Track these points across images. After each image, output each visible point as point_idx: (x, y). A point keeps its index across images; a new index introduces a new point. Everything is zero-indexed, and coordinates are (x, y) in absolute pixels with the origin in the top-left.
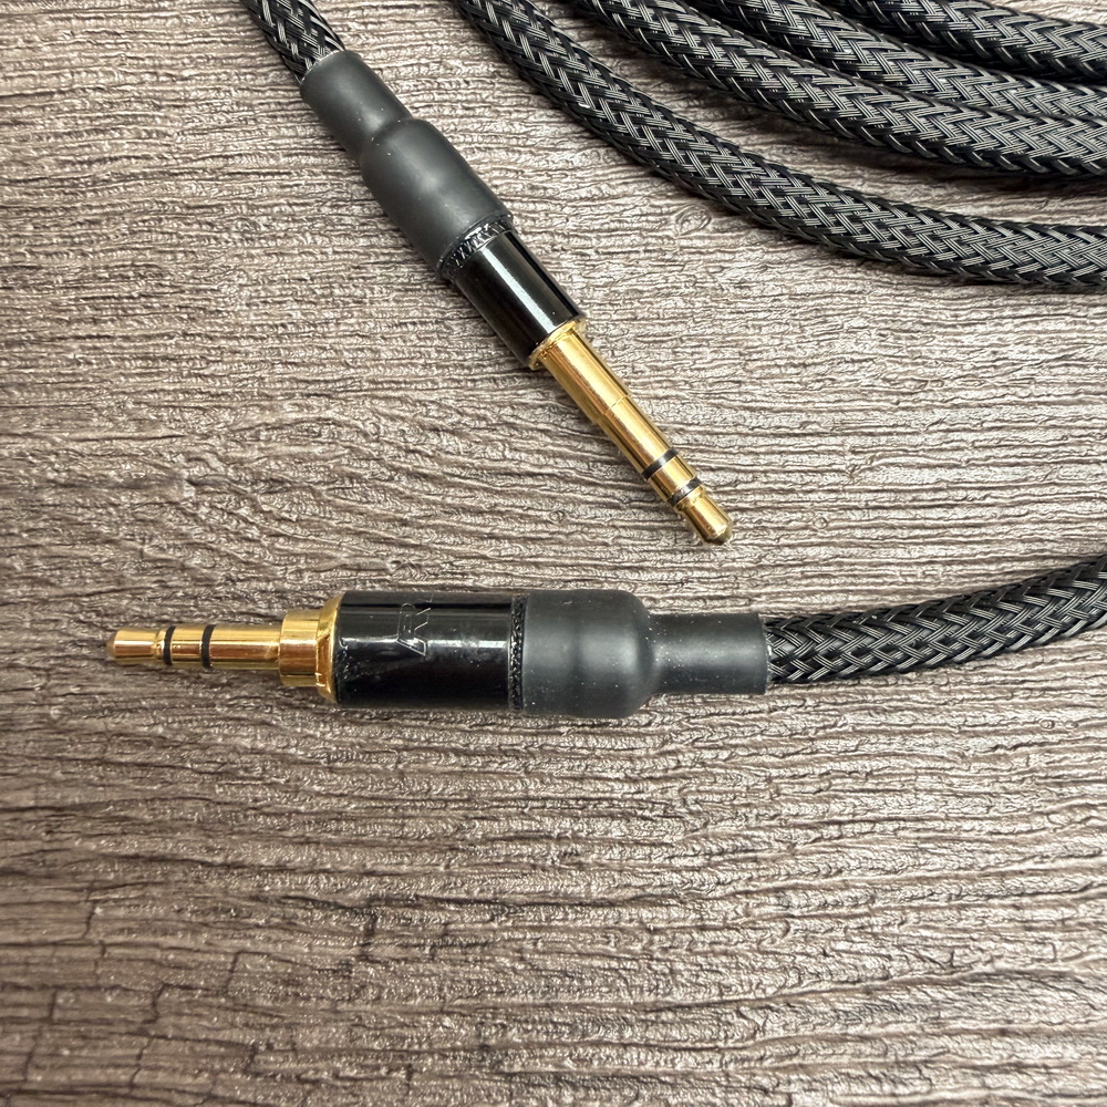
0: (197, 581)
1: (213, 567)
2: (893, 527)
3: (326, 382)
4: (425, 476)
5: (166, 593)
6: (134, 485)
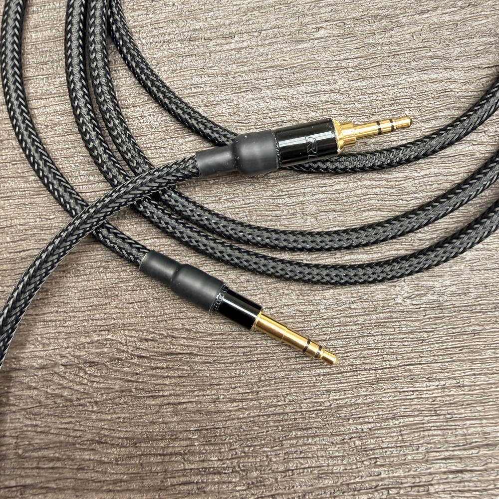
0: (67, 400)
1: (72, 395)
2: (305, 364)
3: (107, 325)
4: (143, 357)
5: (56, 405)
6: (43, 367)
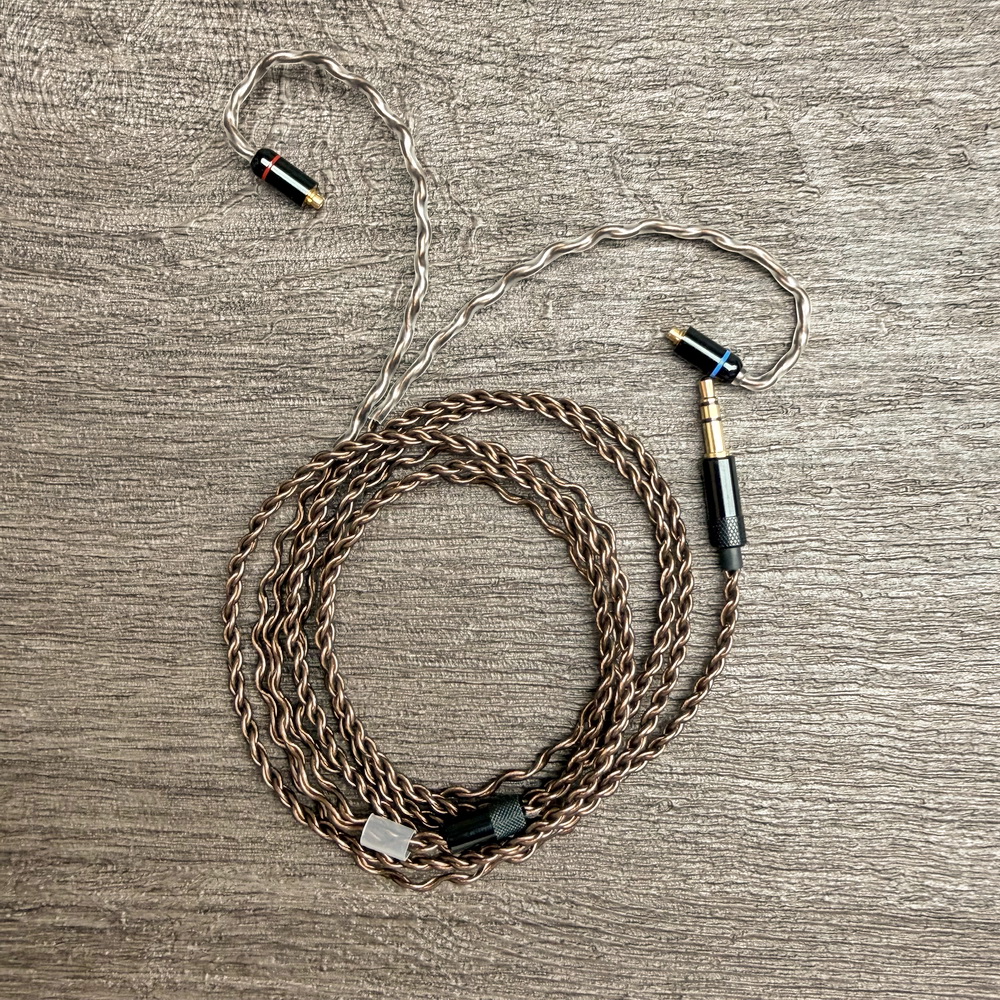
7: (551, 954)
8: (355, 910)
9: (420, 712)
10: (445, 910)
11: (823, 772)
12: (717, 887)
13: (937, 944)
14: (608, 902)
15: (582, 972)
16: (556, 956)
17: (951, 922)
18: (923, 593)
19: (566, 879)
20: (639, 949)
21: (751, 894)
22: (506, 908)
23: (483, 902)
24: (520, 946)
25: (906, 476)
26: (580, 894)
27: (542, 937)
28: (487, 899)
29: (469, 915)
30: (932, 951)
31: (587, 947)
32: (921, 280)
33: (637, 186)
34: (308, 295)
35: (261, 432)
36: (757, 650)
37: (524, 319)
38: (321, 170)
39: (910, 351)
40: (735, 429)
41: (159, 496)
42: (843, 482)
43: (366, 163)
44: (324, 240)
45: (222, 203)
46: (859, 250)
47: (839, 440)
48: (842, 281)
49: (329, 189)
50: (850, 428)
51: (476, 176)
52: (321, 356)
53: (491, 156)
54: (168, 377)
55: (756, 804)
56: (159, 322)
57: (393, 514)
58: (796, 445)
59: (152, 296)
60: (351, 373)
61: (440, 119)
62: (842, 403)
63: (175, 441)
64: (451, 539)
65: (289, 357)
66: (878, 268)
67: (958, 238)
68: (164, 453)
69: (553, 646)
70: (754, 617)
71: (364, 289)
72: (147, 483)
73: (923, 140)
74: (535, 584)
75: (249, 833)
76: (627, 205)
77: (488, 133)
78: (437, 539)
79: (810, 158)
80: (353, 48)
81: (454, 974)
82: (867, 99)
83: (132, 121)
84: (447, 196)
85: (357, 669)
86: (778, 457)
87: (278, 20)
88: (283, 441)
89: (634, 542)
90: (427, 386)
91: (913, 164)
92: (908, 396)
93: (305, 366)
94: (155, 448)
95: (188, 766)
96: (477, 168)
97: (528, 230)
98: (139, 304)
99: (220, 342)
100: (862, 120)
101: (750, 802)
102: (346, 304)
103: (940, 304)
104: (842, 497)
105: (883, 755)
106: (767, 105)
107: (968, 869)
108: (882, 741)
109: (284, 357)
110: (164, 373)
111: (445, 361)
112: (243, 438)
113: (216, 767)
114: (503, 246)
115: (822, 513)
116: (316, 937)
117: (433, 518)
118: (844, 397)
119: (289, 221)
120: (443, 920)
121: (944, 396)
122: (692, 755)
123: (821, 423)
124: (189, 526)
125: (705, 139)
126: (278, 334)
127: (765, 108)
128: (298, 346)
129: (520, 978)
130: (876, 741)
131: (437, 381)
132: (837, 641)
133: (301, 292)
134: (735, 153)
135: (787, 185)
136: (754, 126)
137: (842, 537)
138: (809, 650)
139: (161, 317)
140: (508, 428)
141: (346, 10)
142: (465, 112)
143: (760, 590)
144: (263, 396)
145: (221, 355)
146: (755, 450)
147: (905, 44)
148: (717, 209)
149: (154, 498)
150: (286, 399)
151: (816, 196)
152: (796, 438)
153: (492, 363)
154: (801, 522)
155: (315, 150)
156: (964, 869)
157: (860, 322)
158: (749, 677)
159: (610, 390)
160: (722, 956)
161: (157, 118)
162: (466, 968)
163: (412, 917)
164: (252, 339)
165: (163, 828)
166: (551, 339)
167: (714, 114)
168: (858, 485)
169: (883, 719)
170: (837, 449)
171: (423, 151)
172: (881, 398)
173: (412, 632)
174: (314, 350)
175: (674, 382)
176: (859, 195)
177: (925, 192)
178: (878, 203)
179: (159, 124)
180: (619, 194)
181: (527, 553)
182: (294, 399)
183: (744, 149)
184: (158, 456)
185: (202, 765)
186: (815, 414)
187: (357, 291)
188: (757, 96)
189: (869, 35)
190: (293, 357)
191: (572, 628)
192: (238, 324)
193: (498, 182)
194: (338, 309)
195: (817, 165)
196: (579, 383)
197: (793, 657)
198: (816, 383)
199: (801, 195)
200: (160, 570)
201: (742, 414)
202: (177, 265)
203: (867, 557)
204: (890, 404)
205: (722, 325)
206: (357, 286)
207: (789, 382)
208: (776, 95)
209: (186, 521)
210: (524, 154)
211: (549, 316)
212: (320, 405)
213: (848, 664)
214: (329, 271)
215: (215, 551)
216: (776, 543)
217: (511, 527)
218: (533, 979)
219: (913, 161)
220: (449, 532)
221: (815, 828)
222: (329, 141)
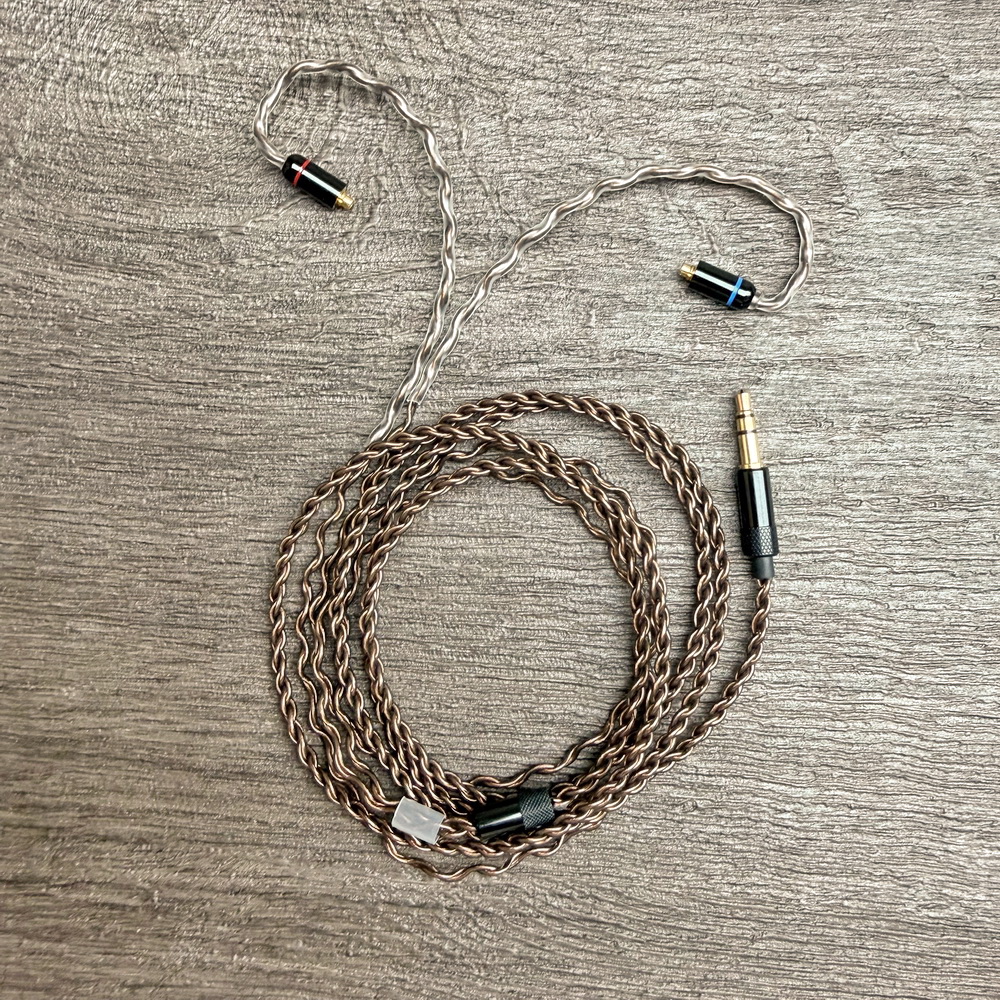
7: (573, 948)
8: (383, 897)
9: (453, 706)
10: (470, 901)
11: (846, 779)
12: (739, 888)
13: (953, 952)
14: (631, 899)
15: (603, 966)
16: (578, 950)
17: (968, 931)
18: (948, 607)
19: (590, 875)
20: (660, 946)
21: (772, 896)
22: (531, 901)
23: (508, 894)
24: (544, 939)
25: (935, 492)
26: (603, 889)
27: (565, 931)
28: (512, 892)
29: (494, 907)
30: (947, 959)
31: (608, 943)
32: (955, 302)
33: (681, 202)
34: (358, 296)
35: (309, 427)
36: (785, 656)
37: (567, 327)
38: (375, 176)
39: (942, 371)
40: (770, 440)
41: (206, 486)
42: (873, 496)
43: (419, 171)
44: (375, 244)
45: (279, 205)
46: (895, 271)
47: (871, 454)
48: (878, 300)
49: (383, 194)
50: (882, 443)
51: (526, 187)
52: (369, 356)
53: (541, 168)
54: (220, 371)
55: (779, 808)
56: (213, 318)
57: (433, 511)
58: (828, 458)
59: (207, 292)
60: (398, 373)
61: (492, 132)
62: (874, 419)
63: (223, 433)
64: (489, 537)
65: (337, 355)
66: (914, 289)
67: (992, 263)
68: (214, 444)
69: (585, 646)
70: (783, 624)
71: (413, 293)
72: (195, 473)
73: (960, 167)
74: (569, 584)
75: (284, 818)
76: (671, 220)
77: (538, 146)
78: (475, 537)
79: (850, 181)
80: (410, 60)
81: (477, 964)
82: (907, 126)
83: (194, 123)
84: (497, 205)
85: (393, 661)
86: (810, 469)
87: (339, 31)
88: (329, 437)
89: (667, 546)
90: (471, 389)
91: (950, 190)
92: (939, 414)
93: (353, 364)
94: (205, 440)
95: (224, 750)
96: (527, 179)
97: (574, 241)
98: (195, 300)
99: (271, 339)
100: (902, 146)
101: (773, 805)
102: (395, 307)
103: (973, 326)
104: (872, 510)
105: (905, 764)
106: (810, 128)
107: (986, 879)
108: (905, 750)
109: (333, 356)
110: (216, 367)
111: (490, 364)
112: (290, 433)
113: (252, 752)
114: (549, 256)
115: (852, 524)
116: (344, 922)
117: (472, 516)
118: (877, 413)
119: (343, 224)
120: (468, 911)
121: (974, 415)
122: (717, 756)
123: (854, 437)
124: (234, 516)
125: (749, 159)
126: (328, 333)
127: (808, 131)
128: (347, 345)
129: (542, 970)
130: (898, 750)
131: (481, 384)
132: (862, 650)
133: (352, 293)
134: (777, 174)
135: (828, 206)
136: (796, 148)
137: (870, 549)
138: (836, 658)
139: (215, 313)
140: (548, 432)
141: (405, 23)
142: (517, 125)
143: (790, 598)
144: (312, 392)
145: (272, 351)
146: (788, 461)
147: (945, 74)
148: (758, 227)
149: (202, 488)
150: (333, 396)
151: (855, 217)
152: (829, 451)
153: (535, 368)
154: (832, 533)
155: (370, 157)
156: (982, 879)
157: (895, 340)
158: (775, 683)
159: (649, 399)
160: (741, 956)
161: (219, 121)
162: (489, 958)
163: (437, 906)
164: (303, 337)
165: (198, 810)
166: (593, 347)
167: (758, 135)
168: (888, 499)
169: (906, 729)
170: (868, 463)
171: (475, 161)
172: (913, 416)
173: (448, 627)
174: (363, 350)
175: (712, 393)
176: (897, 218)
177: (962, 217)
178: (914, 226)
179: (221, 126)
180: (664, 209)
181: (562, 554)
182: (341, 397)
183: (786, 170)
184: (207, 447)
185: (238, 750)
186: (848, 428)
187: (406, 294)
188: (800, 119)
189: (911, 64)
190: (341, 356)
191: (604, 629)
192: (290, 321)
193: (547, 194)
194: (387, 311)
195: (856, 188)
196: (619, 391)
197: (819, 664)
198: (850, 398)
199: (840, 216)
200: (204, 557)
201: (776, 426)
202: (232, 263)
203: (895, 570)
204: (921, 421)
205: (760, 339)
206: (406, 290)
207: (823, 396)
208: (818, 119)
209: (232, 511)
210: (573, 168)
211: (592, 324)
212: (366, 403)
213: (873, 673)
214: (380, 274)
215: (259, 541)
216: (806, 553)
217: (548, 529)
218: (555, 972)
219: (950, 187)
220: (488, 531)
221: (836, 833)
222: (384, 149)
